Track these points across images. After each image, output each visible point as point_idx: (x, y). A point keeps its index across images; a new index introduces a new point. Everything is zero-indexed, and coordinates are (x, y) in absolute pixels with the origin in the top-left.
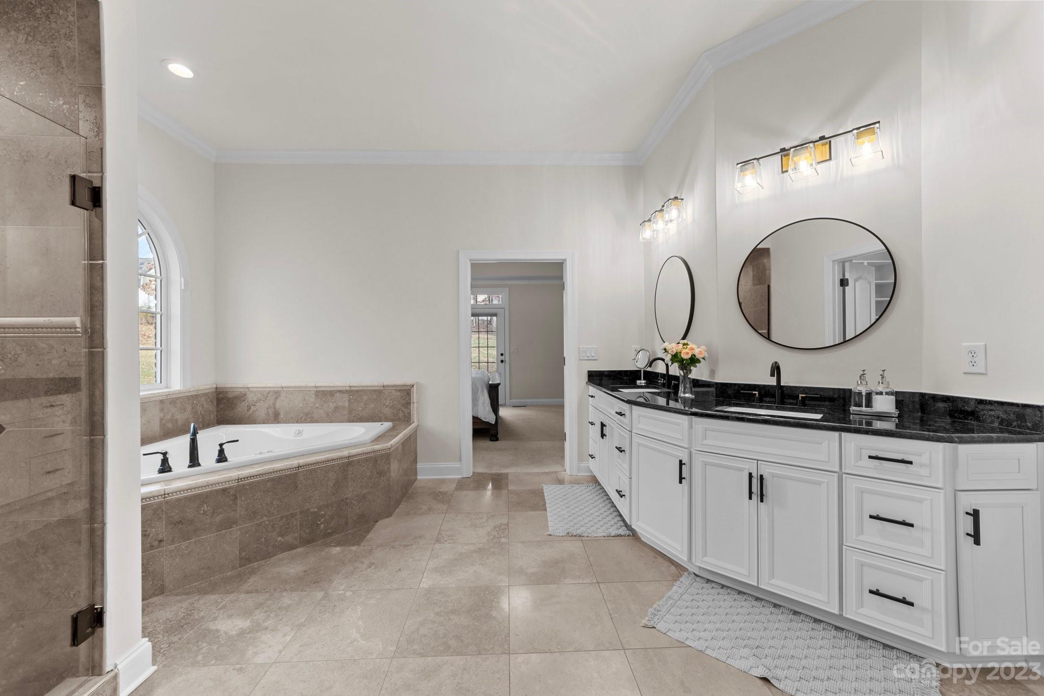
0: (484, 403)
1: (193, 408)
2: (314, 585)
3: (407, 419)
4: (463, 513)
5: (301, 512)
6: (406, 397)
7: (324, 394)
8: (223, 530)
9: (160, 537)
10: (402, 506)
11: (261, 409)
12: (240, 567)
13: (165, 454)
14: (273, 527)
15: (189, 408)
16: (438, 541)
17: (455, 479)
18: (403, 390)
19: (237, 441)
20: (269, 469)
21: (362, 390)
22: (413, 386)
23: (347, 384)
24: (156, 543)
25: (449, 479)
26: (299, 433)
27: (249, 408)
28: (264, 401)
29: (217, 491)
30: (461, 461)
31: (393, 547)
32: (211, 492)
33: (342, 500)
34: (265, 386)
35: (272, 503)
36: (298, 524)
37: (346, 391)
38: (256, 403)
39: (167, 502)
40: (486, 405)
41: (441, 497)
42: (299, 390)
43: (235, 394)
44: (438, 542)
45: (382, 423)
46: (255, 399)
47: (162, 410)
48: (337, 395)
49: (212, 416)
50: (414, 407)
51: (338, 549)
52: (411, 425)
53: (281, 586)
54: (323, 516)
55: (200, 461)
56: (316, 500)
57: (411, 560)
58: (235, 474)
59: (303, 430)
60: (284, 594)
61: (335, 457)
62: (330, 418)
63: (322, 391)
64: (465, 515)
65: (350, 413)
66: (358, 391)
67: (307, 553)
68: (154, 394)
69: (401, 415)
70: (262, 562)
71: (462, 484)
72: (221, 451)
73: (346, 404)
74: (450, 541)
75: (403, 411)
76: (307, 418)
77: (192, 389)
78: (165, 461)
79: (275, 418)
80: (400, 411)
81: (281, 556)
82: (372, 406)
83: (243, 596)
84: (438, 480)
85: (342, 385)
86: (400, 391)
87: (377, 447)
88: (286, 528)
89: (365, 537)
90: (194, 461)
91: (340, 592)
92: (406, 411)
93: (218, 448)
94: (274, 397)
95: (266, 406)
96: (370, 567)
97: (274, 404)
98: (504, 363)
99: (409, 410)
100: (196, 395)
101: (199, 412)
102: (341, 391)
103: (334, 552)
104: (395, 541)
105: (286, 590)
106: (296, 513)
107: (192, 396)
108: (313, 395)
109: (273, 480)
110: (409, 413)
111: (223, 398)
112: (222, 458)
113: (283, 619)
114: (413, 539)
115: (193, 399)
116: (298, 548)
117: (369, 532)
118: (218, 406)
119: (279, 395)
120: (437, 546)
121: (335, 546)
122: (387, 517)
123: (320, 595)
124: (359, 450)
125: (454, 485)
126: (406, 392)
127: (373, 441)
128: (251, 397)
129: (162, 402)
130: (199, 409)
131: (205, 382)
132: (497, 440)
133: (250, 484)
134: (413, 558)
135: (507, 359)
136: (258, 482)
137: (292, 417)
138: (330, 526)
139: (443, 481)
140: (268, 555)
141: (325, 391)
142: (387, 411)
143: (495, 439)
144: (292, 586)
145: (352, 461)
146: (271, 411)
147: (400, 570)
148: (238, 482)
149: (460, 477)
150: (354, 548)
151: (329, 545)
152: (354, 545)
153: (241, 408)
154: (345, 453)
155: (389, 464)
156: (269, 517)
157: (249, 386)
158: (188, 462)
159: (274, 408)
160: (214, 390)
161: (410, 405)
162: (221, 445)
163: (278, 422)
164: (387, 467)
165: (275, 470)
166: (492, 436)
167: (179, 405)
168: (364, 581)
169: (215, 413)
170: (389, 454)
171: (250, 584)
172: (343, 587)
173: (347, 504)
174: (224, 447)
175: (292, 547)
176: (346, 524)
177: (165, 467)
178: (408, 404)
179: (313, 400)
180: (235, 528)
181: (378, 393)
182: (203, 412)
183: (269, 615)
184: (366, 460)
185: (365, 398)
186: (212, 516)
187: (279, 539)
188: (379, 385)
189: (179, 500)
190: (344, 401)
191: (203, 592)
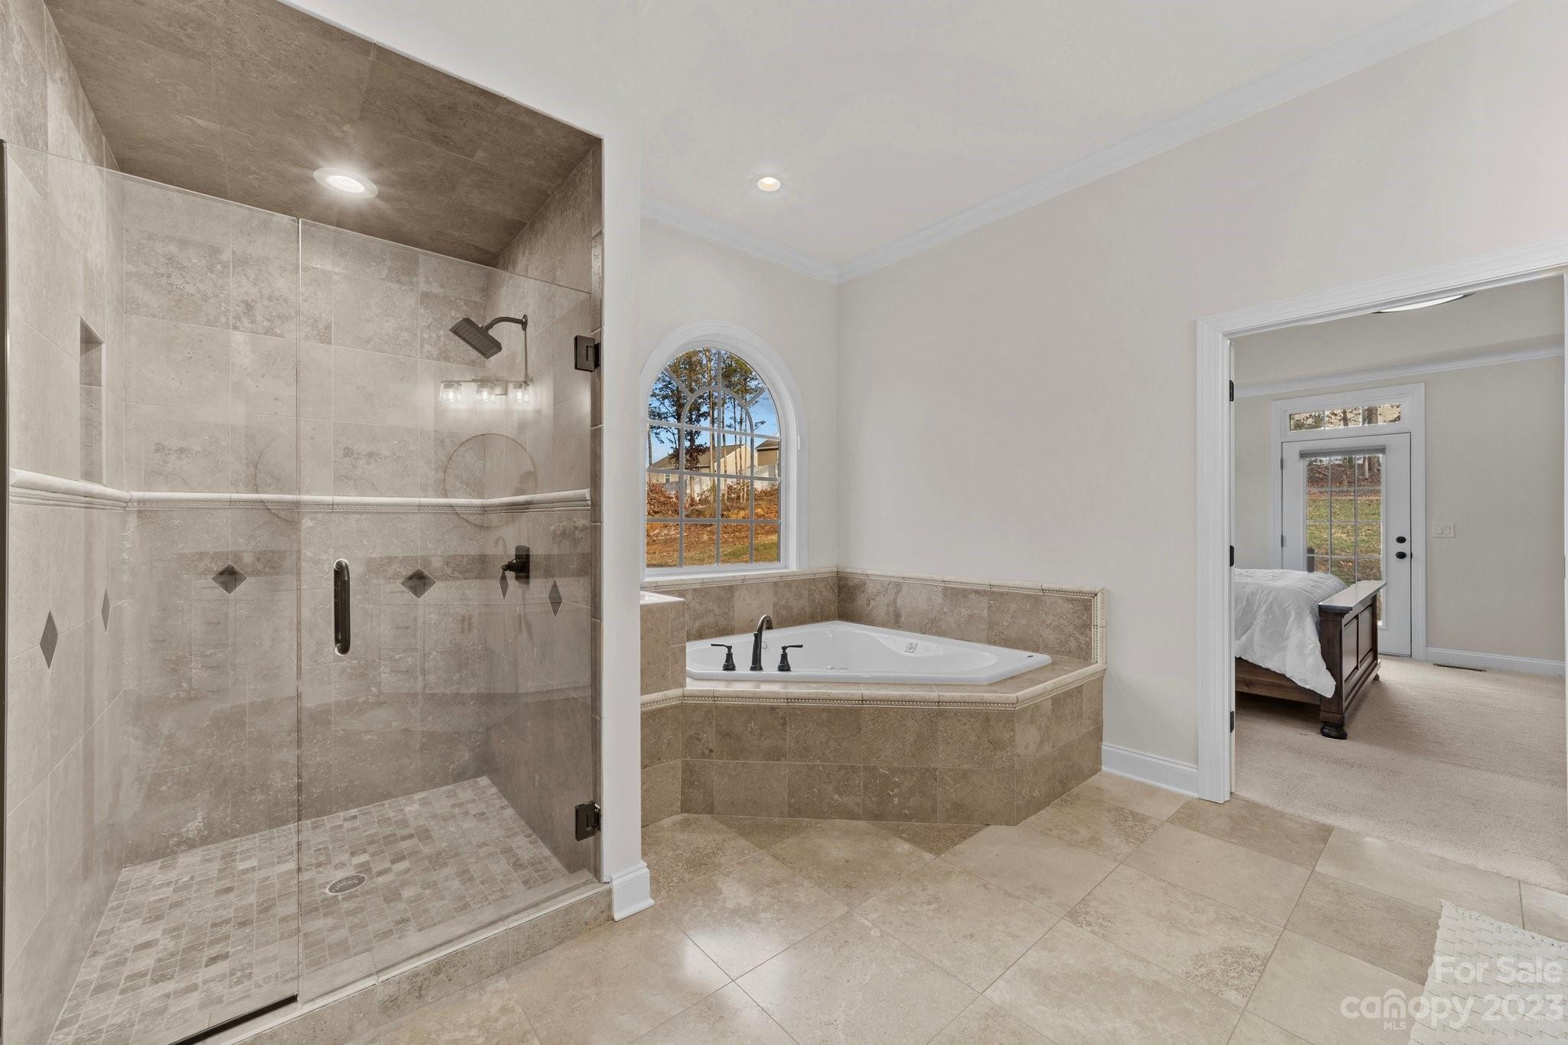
0: (1301, 647)
1: (810, 595)
2: (844, 890)
3: (1084, 654)
4: (1160, 879)
5: (866, 769)
6: (1083, 614)
7: (955, 594)
8: (771, 760)
9: (711, 746)
10: (1045, 814)
11: (880, 607)
12: (790, 816)
13: (729, 648)
14: (828, 777)
15: (805, 594)
16: (1073, 915)
17: (1182, 795)
18: (1077, 600)
19: (801, 646)
20: (823, 694)
21: (1008, 594)
22: (1096, 595)
23: (986, 581)
24: (707, 752)
25: (1168, 792)
26: (912, 648)
27: (869, 601)
28: (884, 595)
29: (764, 707)
30: (1197, 762)
31: (985, 887)
32: (759, 707)
33: (928, 770)
34: (884, 574)
35: (827, 743)
36: (861, 784)
37: (985, 592)
38: (876, 596)
39: (716, 707)
40: (1308, 651)
41: (1130, 823)
42: (924, 583)
43: (855, 581)
44: (1071, 916)
45: (1032, 654)
46: (875, 590)
47: (776, 594)
48: (972, 596)
49: (833, 607)
50: (1097, 634)
51: (907, 846)
52: (1091, 664)
53: (810, 868)
54: (898, 785)
55: (762, 664)
56: (886, 756)
57: (1001, 928)
58: (795, 690)
59: (917, 645)
60: (806, 883)
61: (915, 698)
62: (961, 633)
63: (952, 588)
64: (1163, 884)
65: (990, 628)
66: (1002, 594)
67: (867, 834)
68: (766, 574)
69: (1073, 644)
70: (813, 821)
71: (1191, 814)
72: (784, 657)
73: (985, 613)
74: (1096, 929)
75: (1076, 639)
76: (931, 627)
77: (809, 571)
78: (729, 656)
79: (895, 621)
80: (1072, 639)
81: (838, 822)
82: (1024, 622)
83: (768, 859)
84: (1143, 785)
85: (979, 582)
86: (1071, 601)
87: (989, 696)
88: (846, 785)
89: (954, 844)
90: (756, 665)
91: (867, 923)
92: (1082, 639)
93: (781, 651)
94: (895, 590)
95: (886, 602)
96: (930, 903)
97: (895, 601)
98: (1408, 558)
99: (1088, 639)
100: (814, 579)
101: (817, 601)
102: (977, 592)
103: (899, 849)
104: (995, 876)
105: (811, 878)
106: (859, 767)
107: (809, 580)
108: (940, 594)
109: (828, 710)
110: (1089, 644)
111: (844, 586)
112: (784, 666)
113: (782, 921)
114: (1027, 887)
115: (808, 583)
116: (860, 820)
117: (965, 838)
118: (839, 596)
119: (901, 589)
120: (1066, 926)
121: (905, 840)
122: (1007, 824)
123: (840, 910)
124: (956, 695)
125: (1169, 810)
126: (1083, 604)
127: (991, 685)
128: (871, 588)
129: (775, 584)
130: (817, 597)
131: (824, 564)
132: (1342, 736)
133: (802, 709)
134: (1007, 927)
135: (1419, 550)
136: (811, 708)
137: (914, 623)
138: (908, 804)
139: (1152, 792)
140: (820, 815)
141: (957, 588)
142: (1049, 635)
143: (1334, 733)
144: (821, 875)
145: (946, 711)
146: (891, 609)
147: (972, 936)
148: (788, 702)
149: (1196, 795)
150: (928, 856)
151: (899, 834)
152: (931, 850)
153: (861, 600)
154: (934, 694)
155: (1013, 730)
156: (824, 762)
157: (870, 572)
158: (750, 664)
159: (895, 607)
160: (835, 574)
161: (1091, 630)
162: (784, 648)
163: (899, 627)
164: (1008, 736)
165: (831, 696)
166: (1326, 724)
167: (794, 590)
168: (906, 923)
169: (836, 604)
170: (1012, 714)
171: (784, 846)
172: (874, 916)
173: (935, 779)
174: (787, 651)
175: (852, 816)
176: (934, 810)
177: (729, 666)
178: (1086, 626)
179: (939, 600)
180: (783, 762)
181: (1037, 599)
182: (821, 601)
183: (773, 904)
184: (971, 714)
185: (1013, 606)
186: (759, 739)
187: (836, 797)
188: (1036, 587)
189: (727, 707)
190: (981, 608)
191: (743, 832)
